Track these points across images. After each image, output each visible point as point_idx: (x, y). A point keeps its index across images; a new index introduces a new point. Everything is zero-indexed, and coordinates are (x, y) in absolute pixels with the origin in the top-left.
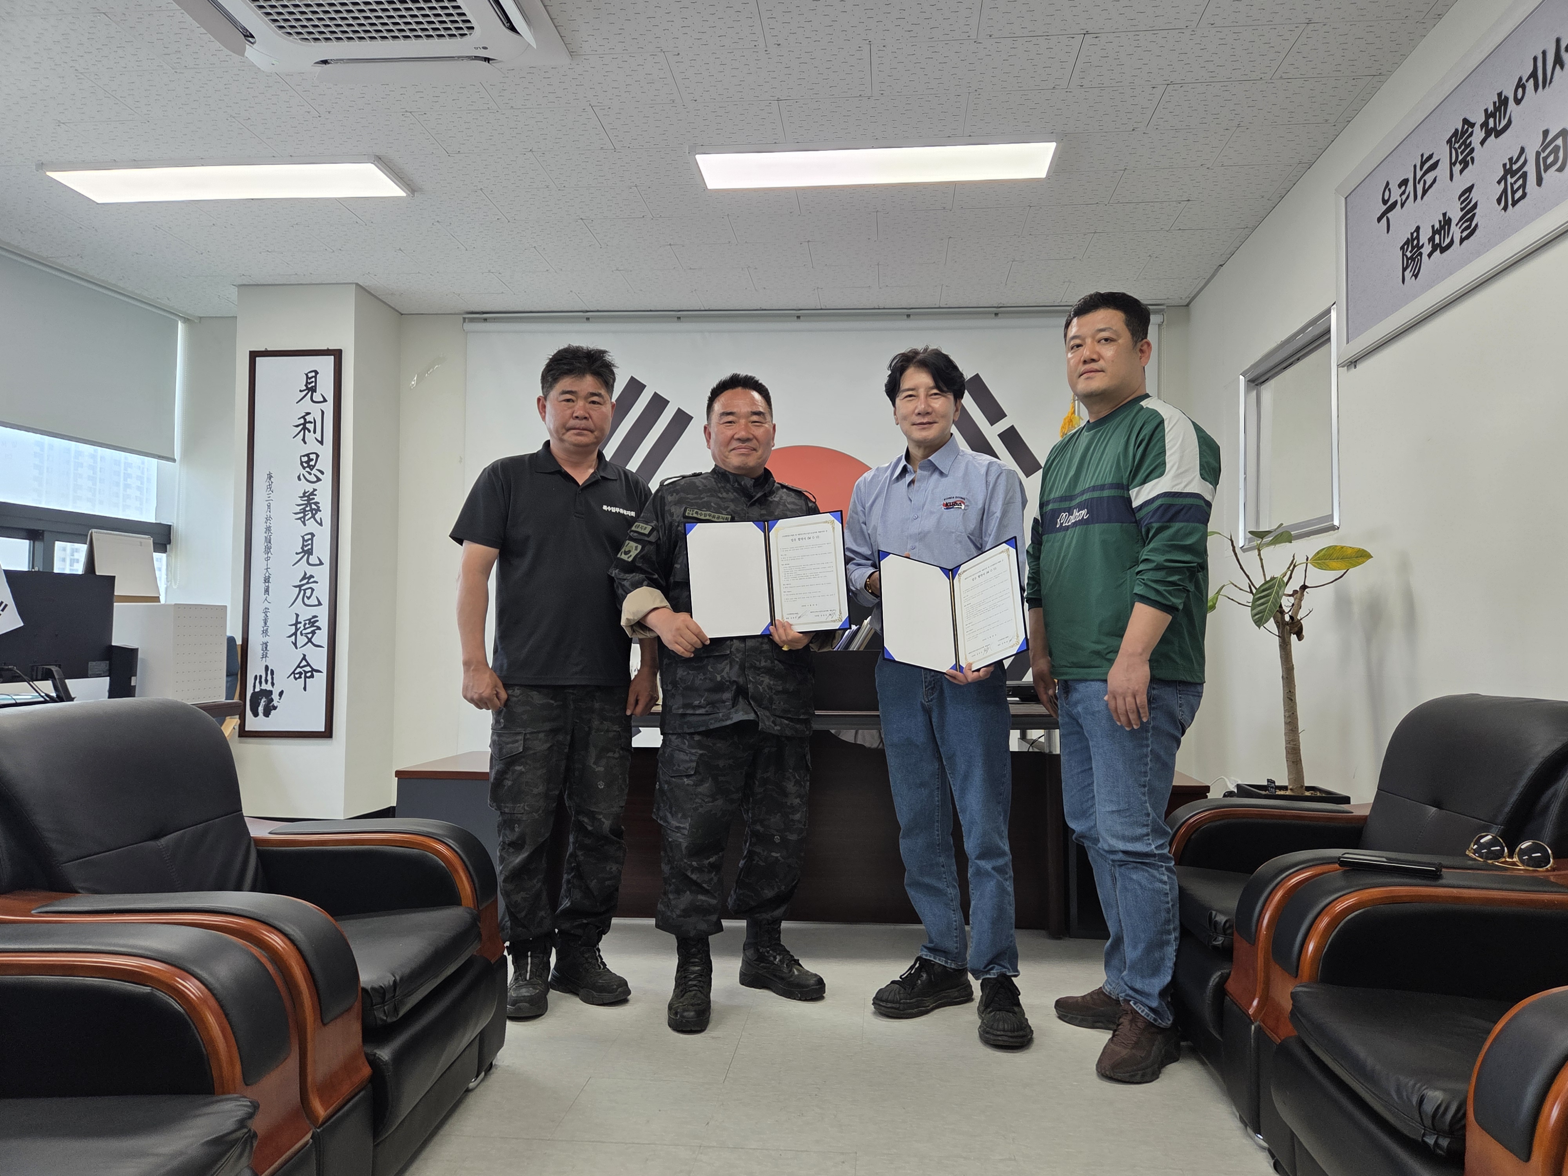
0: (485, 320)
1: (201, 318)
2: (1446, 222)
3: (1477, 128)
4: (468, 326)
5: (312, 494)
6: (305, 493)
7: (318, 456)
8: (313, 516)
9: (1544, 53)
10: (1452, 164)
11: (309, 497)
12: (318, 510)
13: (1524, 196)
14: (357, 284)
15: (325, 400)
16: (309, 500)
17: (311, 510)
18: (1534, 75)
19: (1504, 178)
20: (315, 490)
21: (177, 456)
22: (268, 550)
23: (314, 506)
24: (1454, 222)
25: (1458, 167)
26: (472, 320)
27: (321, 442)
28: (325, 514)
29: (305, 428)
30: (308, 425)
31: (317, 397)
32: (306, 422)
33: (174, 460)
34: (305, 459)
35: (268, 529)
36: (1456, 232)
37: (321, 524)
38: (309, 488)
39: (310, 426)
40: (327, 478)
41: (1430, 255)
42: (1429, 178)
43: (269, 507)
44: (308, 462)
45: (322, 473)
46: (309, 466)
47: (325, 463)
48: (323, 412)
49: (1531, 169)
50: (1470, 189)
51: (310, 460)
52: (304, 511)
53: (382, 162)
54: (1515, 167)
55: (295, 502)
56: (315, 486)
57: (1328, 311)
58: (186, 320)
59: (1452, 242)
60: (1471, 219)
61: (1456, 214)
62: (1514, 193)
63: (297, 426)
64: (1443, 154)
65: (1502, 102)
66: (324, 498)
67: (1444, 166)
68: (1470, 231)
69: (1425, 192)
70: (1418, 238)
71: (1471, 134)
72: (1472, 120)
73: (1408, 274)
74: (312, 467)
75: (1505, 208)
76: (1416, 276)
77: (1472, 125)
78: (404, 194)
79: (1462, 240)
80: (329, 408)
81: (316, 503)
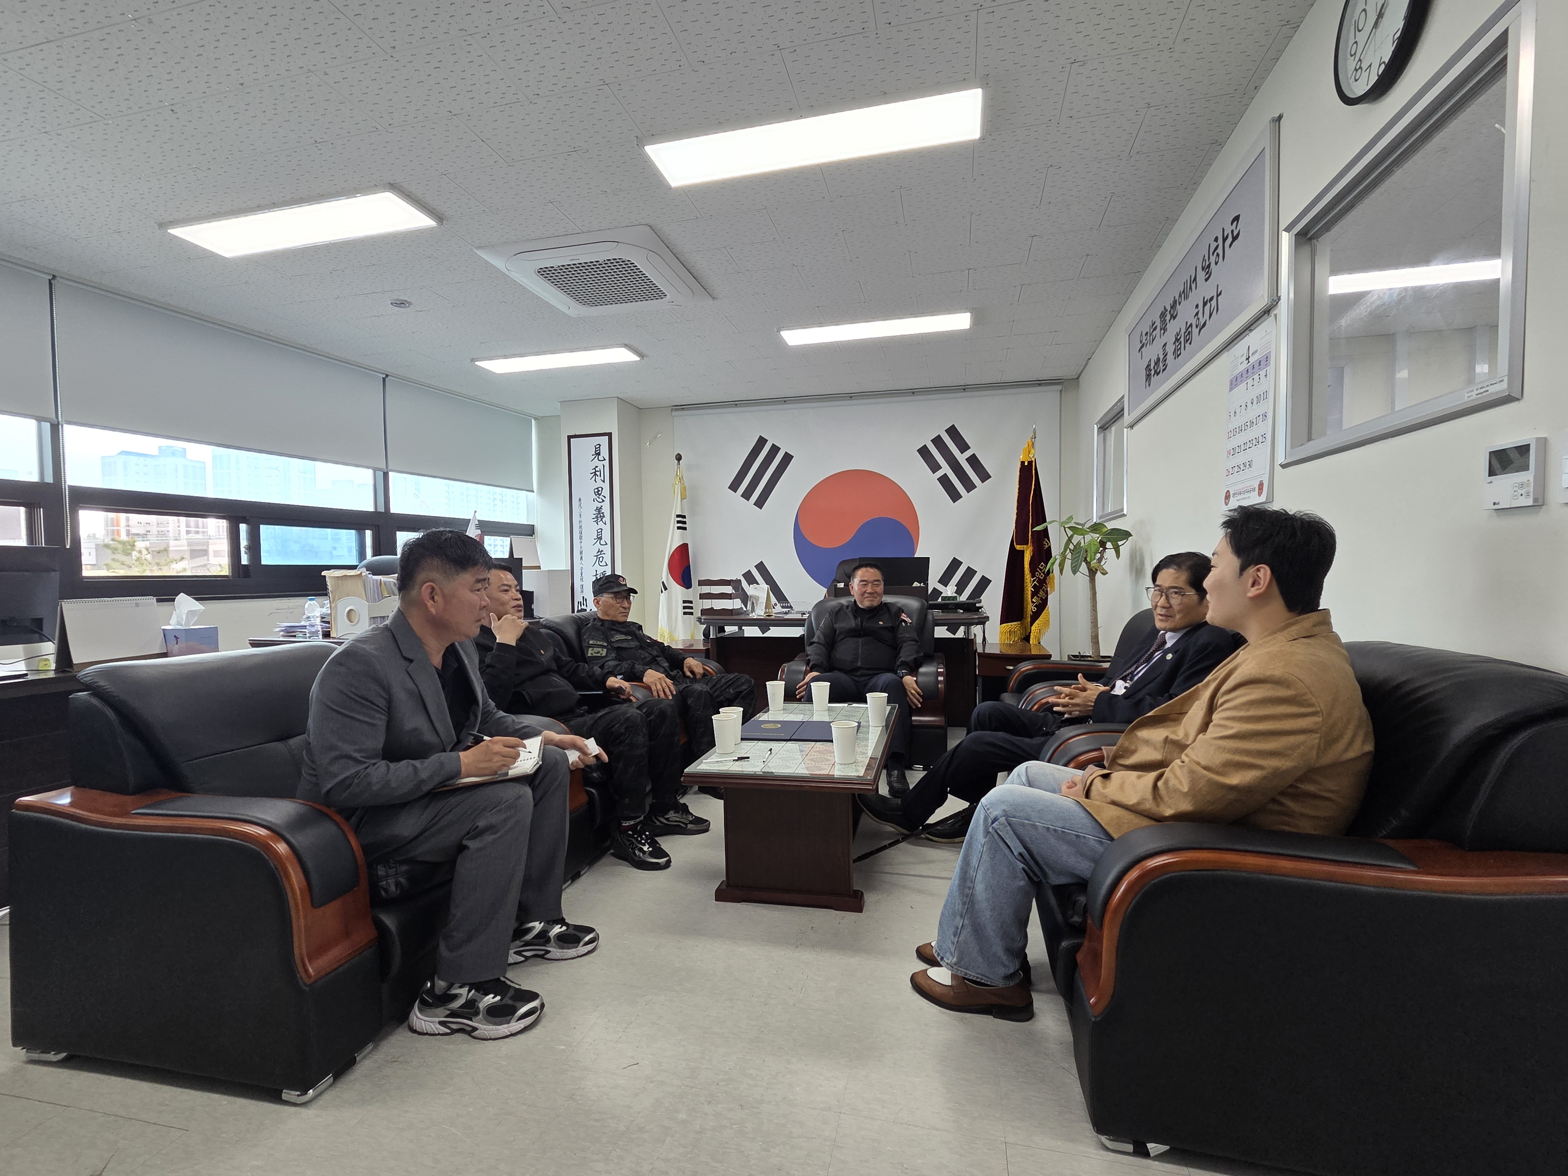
0: (683, 409)
1: (542, 417)
2: (1158, 359)
3: (1168, 313)
4: (674, 413)
5: (600, 508)
6: (597, 508)
7: (602, 489)
8: (601, 520)
9: (1187, 281)
10: (1161, 329)
11: (599, 510)
12: (604, 516)
13: (1180, 354)
14: (618, 397)
15: (605, 460)
16: (599, 511)
17: (601, 516)
18: (1184, 292)
19: (1174, 343)
20: (602, 506)
21: (535, 490)
22: (581, 538)
23: (602, 515)
24: (1161, 360)
25: (1162, 331)
26: (676, 410)
27: (604, 481)
28: (607, 519)
29: (595, 474)
30: (597, 473)
31: (601, 458)
32: (596, 471)
33: (534, 492)
34: (596, 490)
35: (581, 527)
36: (1161, 365)
37: (605, 524)
38: (599, 505)
39: (598, 473)
40: (607, 500)
41: (1154, 375)
42: (1154, 333)
43: (580, 515)
44: (598, 492)
45: (605, 497)
46: (598, 494)
47: (606, 492)
48: (604, 466)
49: (1182, 340)
50: (1165, 345)
51: (599, 491)
52: (597, 517)
53: (626, 346)
54: (1178, 337)
55: (592, 513)
56: (601, 504)
57: (1123, 397)
58: (536, 419)
59: (1160, 371)
60: (1165, 361)
61: (1161, 357)
62: (1178, 351)
63: (592, 473)
64: (1158, 323)
65: (1175, 302)
66: (606, 510)
67: (1159, 328)
68: (1165, 366)
69: (1153, 340)
70: (1150, 365)
71: (1166, 316)
72: (1167, 308)
73: (1147, 384)
74: (600, 494)
75: (1175, 358)
76: (1149, 385)
77: (1167, 310)
78: (638, 359)
79: (1164, 370)
80: (607, 463)
81: (603, 513)
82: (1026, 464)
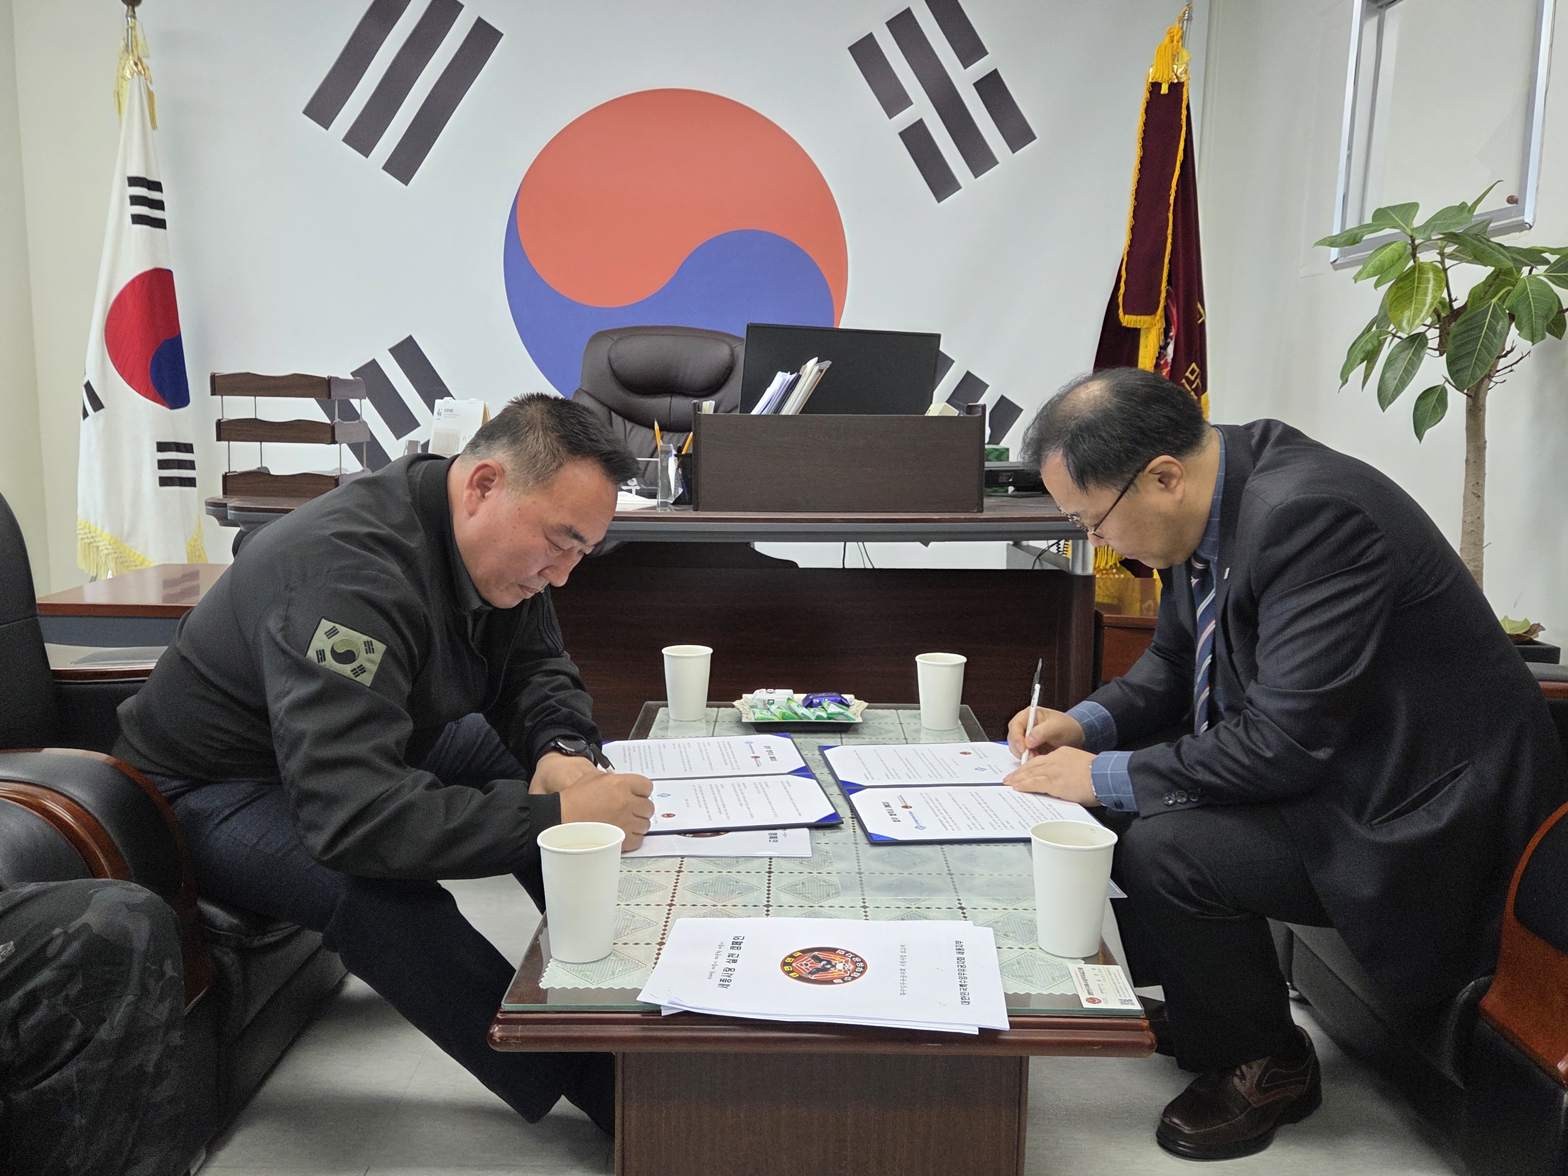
82: (1164, 90)
